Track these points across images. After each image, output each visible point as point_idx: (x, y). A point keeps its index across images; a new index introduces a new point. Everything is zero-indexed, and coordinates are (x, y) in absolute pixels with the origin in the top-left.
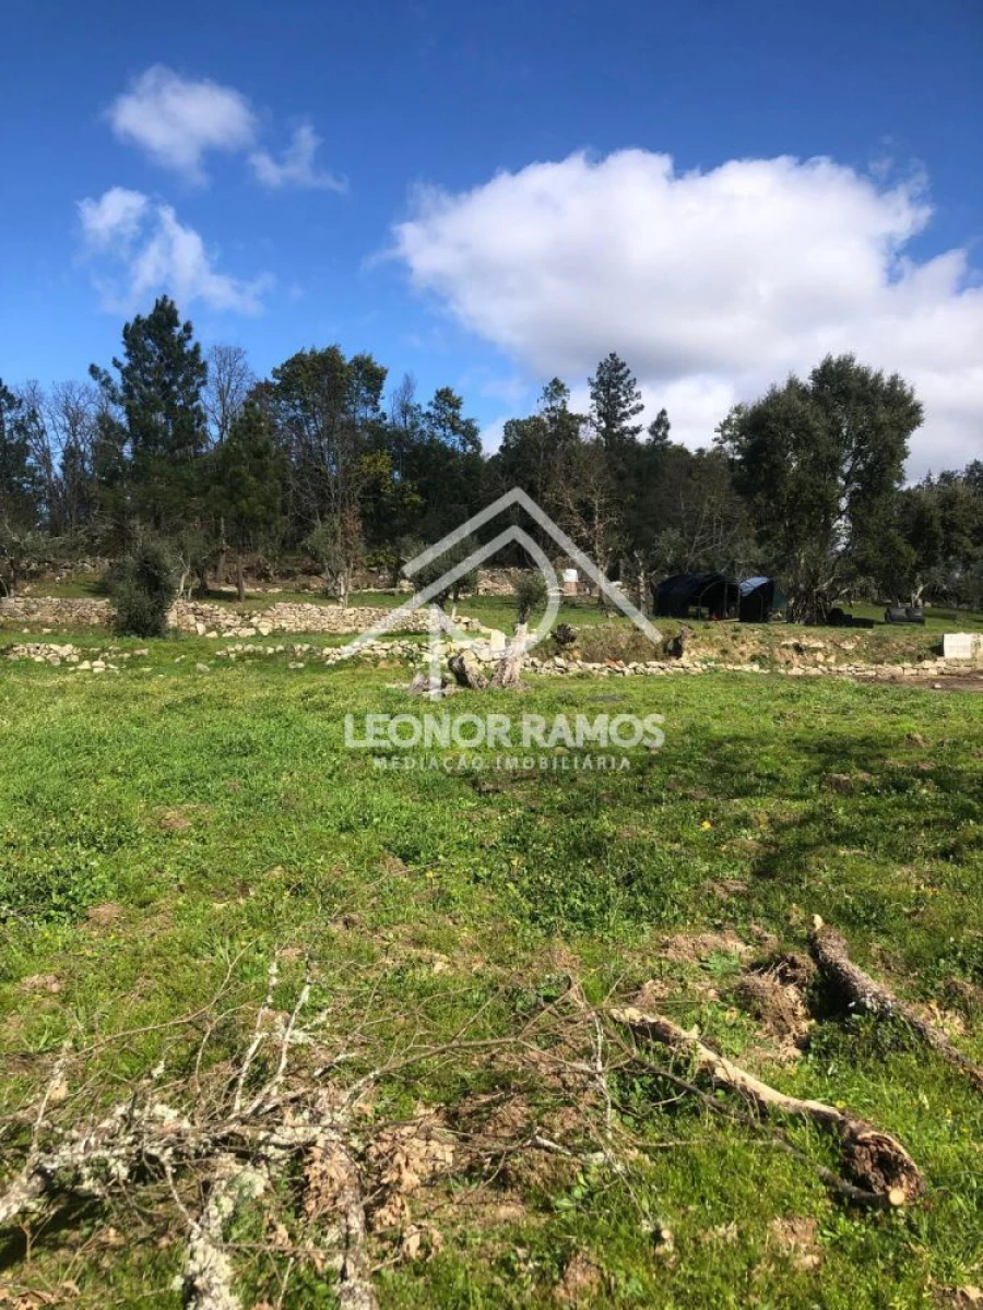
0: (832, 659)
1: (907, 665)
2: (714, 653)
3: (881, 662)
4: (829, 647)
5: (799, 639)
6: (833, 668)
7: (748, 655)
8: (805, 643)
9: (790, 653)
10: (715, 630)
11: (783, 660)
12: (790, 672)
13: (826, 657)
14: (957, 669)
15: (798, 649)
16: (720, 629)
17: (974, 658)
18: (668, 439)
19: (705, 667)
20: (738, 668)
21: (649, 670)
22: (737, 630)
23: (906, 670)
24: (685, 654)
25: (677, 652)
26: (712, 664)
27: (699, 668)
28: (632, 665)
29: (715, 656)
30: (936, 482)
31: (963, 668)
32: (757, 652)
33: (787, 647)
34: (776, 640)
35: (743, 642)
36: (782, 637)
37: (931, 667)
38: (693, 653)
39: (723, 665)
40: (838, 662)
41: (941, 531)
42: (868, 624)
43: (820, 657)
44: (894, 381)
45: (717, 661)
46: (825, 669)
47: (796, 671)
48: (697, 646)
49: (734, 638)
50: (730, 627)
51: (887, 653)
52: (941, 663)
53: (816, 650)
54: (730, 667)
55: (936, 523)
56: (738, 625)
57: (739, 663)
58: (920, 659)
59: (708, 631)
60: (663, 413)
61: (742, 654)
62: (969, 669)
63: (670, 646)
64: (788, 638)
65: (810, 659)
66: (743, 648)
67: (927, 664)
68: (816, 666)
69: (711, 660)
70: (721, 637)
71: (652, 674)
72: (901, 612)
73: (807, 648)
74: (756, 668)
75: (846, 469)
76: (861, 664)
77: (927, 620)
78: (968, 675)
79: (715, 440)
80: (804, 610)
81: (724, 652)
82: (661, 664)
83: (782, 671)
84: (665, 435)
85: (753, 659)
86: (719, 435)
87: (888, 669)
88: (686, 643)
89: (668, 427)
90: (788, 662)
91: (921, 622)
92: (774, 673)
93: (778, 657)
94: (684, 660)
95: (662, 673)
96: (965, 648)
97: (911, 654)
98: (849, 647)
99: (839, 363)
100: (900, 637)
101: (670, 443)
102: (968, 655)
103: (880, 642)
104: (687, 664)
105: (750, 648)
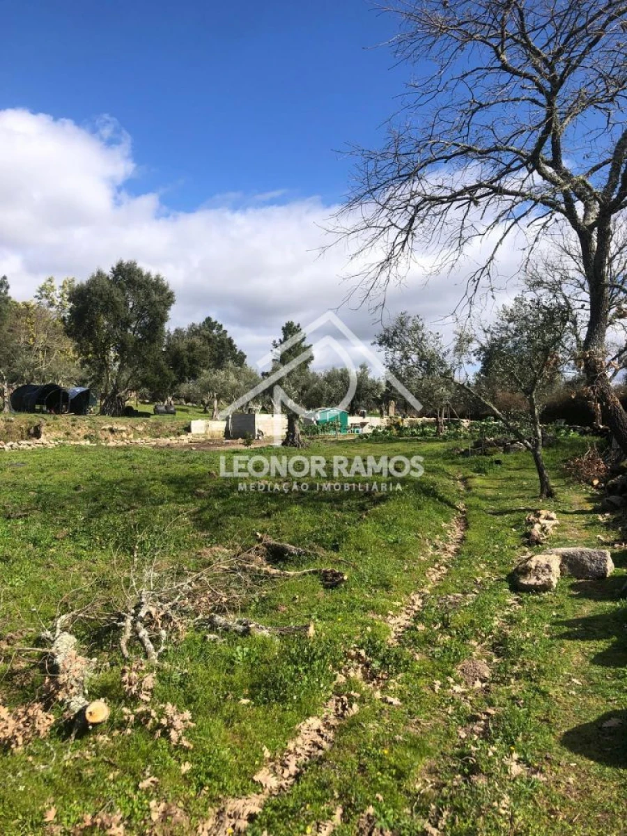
0: (131, 436)
1: (173, 438)
2: (61, 435)
3: (158, 437)
4: (129, 430)
5: (112, 425)
6: (133, 441)
7: (82, 436)
8: (115, 427)
9: (108, 433)
10: (61, 421)
11: (103, 438)
12: (108, 444)
13: (128, 435)
14: (198, 439)
15: (112, 431)
16: (65, 419)
17: (206, 433)
18: (9, 295)
19: (57, 443)
20: (77, 443)
21: (21, 446)
22: (74, 420)
23: (172, 440)
24: (43, 436)
25: (37, 434)
26: (61, 441)
27: (52, 445)
28: (9, 444)
29: (62, 436)
30: (172, 334)
31: (201, 439)
32: (87, 433)
33: (105, 430)
34: (98, 426)
35: (79, 428)
36: (102, 424)
37: (185, 439)
38: (48, 435)
39: (68, 442)
40: (135, 437)
41: (188, 364)
42: (147, 415)
43: (124, 435)
44: (158, 279)
45: (64, 440)
46: (128, 442)
47: (111, 444)
48: (50, 431)
49: (73, 425)
50: (70, 418)
51: (161, 432)
52: (190, 436)
53: (122, 431)
54: (72, 443)
55: (185, 360)
56: (75, 417)
57: (77, 440)
58: (179, 434)
59: (57, 421)
60: (5, 278)
61: (79, 435)
62: (204, 439)
63: (32, 431)
64: (105, 425)
65: (119, 436)
66: (79, 431)
67: (183, 437)
68: (122, 440)
69: (60, 439)
70: (65, 425)
71: (23, 449)
72: (163, 408)
73: (117, 430)
74: (88, 442)
75: (133, 326)
76: (148, 438)
77: (177, 412)
78: (204, 442)
79: (36, 297)
80: (111, 408)
81: (68, 434)
82: (29, 443)
83: (104, 444)
84: (6, 293)
85: (85, 437)
86: (38, 294)
87: (164, 441)
88: (43, 429)
89: (8, 287)
90: (106, 439)
91: (174, 413)
92: (99, 446)
93: (100, 436)
94: (43, 439)
95: (29, 448)
96: (201, 428)
97: (174, 432)
98: (140, 429)
99: (128, 265)
100: (167, 422)
101: (10, 298)
102: (203, 432)
103: (157, 425)
104: (45, 442)
105: (83, 431)
